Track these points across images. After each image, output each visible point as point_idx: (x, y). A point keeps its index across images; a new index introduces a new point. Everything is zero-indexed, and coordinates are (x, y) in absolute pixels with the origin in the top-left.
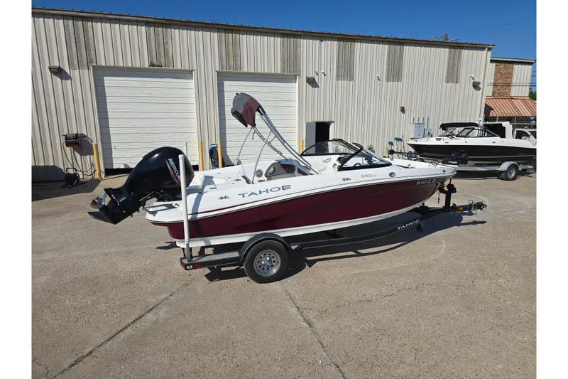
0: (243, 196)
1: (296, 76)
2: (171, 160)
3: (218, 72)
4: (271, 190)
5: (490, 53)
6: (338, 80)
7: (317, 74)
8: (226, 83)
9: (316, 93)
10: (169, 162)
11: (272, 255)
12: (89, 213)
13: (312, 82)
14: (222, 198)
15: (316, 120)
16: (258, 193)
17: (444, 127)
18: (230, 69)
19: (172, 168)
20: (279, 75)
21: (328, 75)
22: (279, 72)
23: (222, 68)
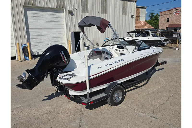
0: (107, 66)
1: (63, 10)
2: (62, 51)
3: (24, 6)
4: (117, 62)
5: (136, 3)
6: (82, 12)
7: (73, 9)
8: (28, 12)
9: (73, 18)
10: (61, 53)
11: (119, 92)
12: (17, 85)
13: (71, 13)
14: (99, 68)
15: (74, 31)
16: (112, 64)
17: (129, 33)
18: (30, 5)
19: (63, 56)
20: (55, 9)
21: (78, 10)
22: (56, 7)
23: (26, 4)
